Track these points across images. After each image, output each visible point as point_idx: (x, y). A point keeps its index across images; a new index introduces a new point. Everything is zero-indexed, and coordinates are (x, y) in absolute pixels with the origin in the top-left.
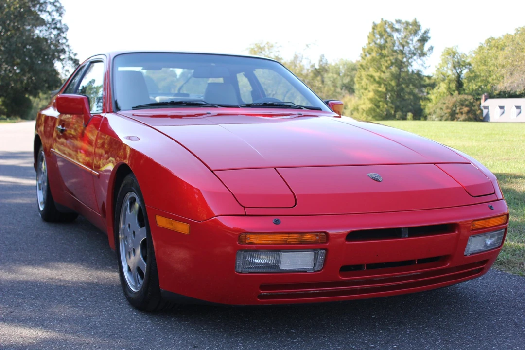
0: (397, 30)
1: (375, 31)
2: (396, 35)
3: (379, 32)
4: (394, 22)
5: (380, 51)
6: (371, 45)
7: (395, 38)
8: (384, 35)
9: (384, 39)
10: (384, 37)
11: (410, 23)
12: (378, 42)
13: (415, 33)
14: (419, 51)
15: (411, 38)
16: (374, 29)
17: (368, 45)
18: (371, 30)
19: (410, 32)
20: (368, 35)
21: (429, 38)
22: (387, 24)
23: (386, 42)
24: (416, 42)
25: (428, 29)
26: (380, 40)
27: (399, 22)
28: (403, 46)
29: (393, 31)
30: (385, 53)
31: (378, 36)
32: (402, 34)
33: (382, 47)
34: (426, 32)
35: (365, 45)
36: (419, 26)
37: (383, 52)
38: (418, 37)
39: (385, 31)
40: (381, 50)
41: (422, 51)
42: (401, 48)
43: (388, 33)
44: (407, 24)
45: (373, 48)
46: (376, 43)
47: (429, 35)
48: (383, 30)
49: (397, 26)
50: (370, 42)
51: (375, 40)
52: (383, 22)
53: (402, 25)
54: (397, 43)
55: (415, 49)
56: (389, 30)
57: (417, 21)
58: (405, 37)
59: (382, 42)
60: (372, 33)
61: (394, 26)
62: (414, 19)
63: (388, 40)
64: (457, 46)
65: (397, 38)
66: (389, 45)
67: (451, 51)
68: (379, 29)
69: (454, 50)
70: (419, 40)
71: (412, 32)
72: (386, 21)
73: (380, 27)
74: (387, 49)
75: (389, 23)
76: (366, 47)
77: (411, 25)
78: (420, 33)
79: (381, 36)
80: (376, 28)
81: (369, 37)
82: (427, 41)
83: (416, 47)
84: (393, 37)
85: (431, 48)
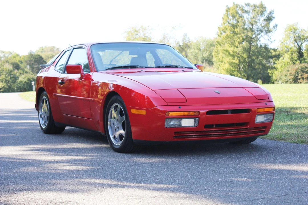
0: (246, 12)
1: (228, 13)
2: (245, 16)
3: (232, 13)
4: (244, 5)
5: (233, 30)
6: (225, 25)
7: (245, 19)
8: (237, 16)
9: (236, 20)
10: (236, 18)
11: (258, 6)
12: (231, 22)
13: (262, 13)
14: (266, 29)
15: (259, 18)
16: (227, 11)
17: (223, 25)
18: (225, 12)
19: (257, 13)
20: (223, 16)
21: (274, 18)
22: (238, 7)
23: (238, 22)
24: (263, 21)
25: (273, 10)
26: (233, 21)
27: (248, 5)
28: (252, 25)
29: (243, 12)
30: (237, 31)
31: (231, 17)
32: (251, 15)
33: (234, 26)
34: (270, 13)
35: (221, 25)
36: (265, 8)
37: (236, 30)
38: (265, 17)
39: (237, 13)
40: (234, 28)
41: (268, 28)
42: (251, 26)
43: (239, 14)
44: (255, 6)
45: (227, 27)
46: (229, 23)
47: (273, 15)
48: (235, 12)
49: (246, 8)
50: (225, 22)
51: (228, 20)
52: (235, 6)
53: (250, 8)
54: (247, 23)
55: (262, 27)
56: (240, 12)
57: (263, 4)
58: (254, 17)
59: (234, 22)
60: (226, 15)
61: (244, 9)
62: (260, 2)
63: (240, 20)
64: (297, 23)
65: (247, 18)
66: (240, 24)
67: (292, 28)
68: (231, 11)
69: (294, 27)
70: (265, 20)
71: (259, 13)
72: (237, 4)
73: (233, 10)
74: (238, 28)
75: (239, 6)
76: (221, 26)
77: (258, 7)
78: (266, 14)
79: (234, 17)
80: (229, 10)
81: (223, 18)
82: (272, 20)
83: (263, 25)
84: (244, 18)
85: (276, 26)
